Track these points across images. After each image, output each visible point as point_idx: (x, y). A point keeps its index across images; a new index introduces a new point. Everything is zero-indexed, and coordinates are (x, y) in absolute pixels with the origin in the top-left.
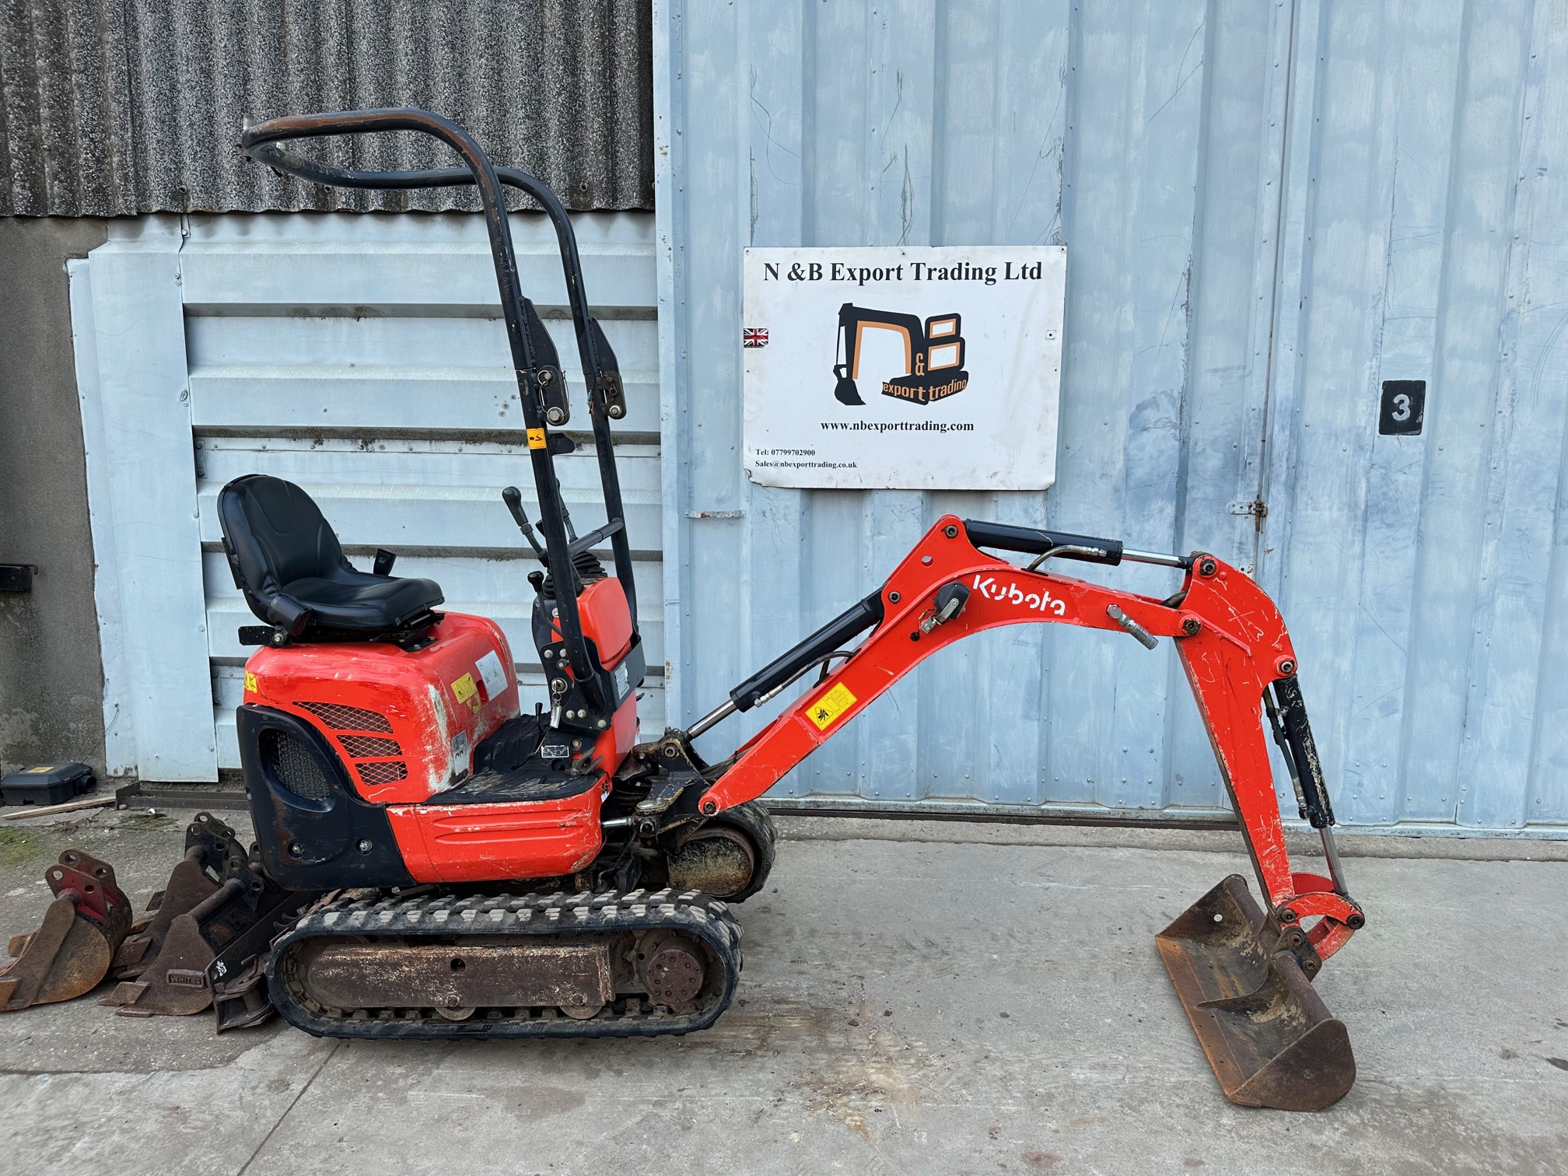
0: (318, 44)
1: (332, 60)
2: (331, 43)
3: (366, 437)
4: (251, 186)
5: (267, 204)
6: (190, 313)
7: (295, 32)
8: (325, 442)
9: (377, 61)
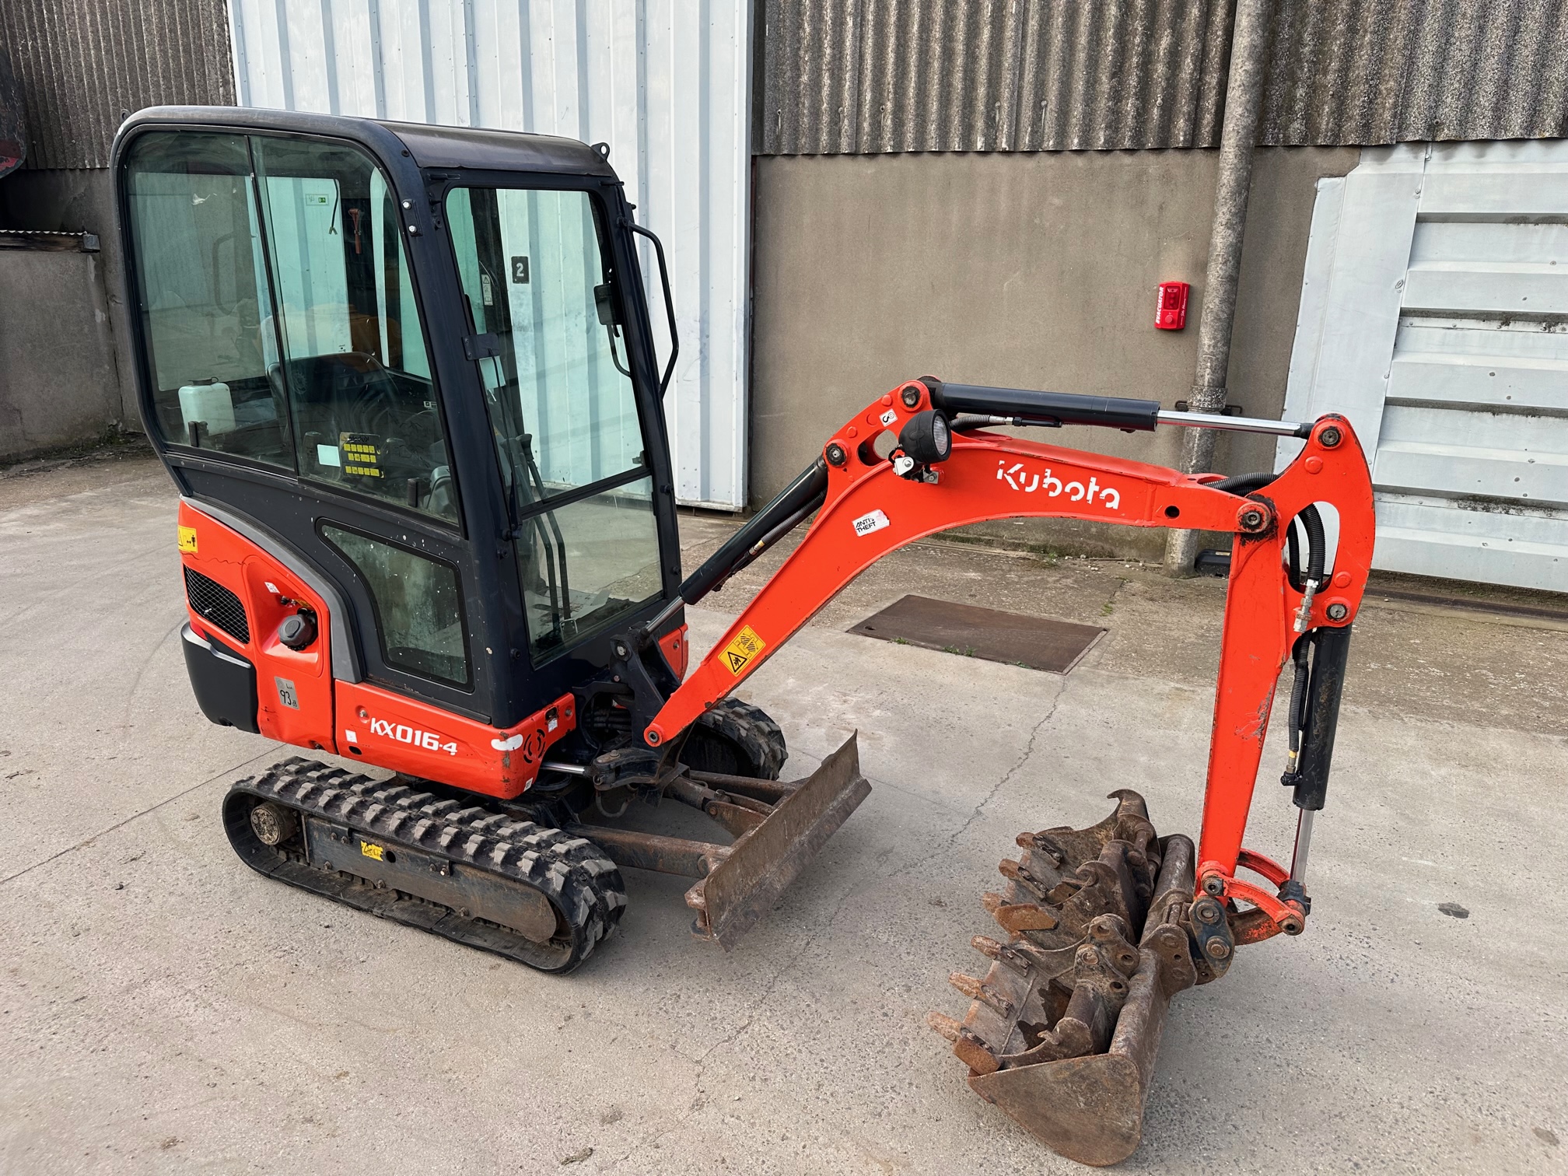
6: (1421, 219)
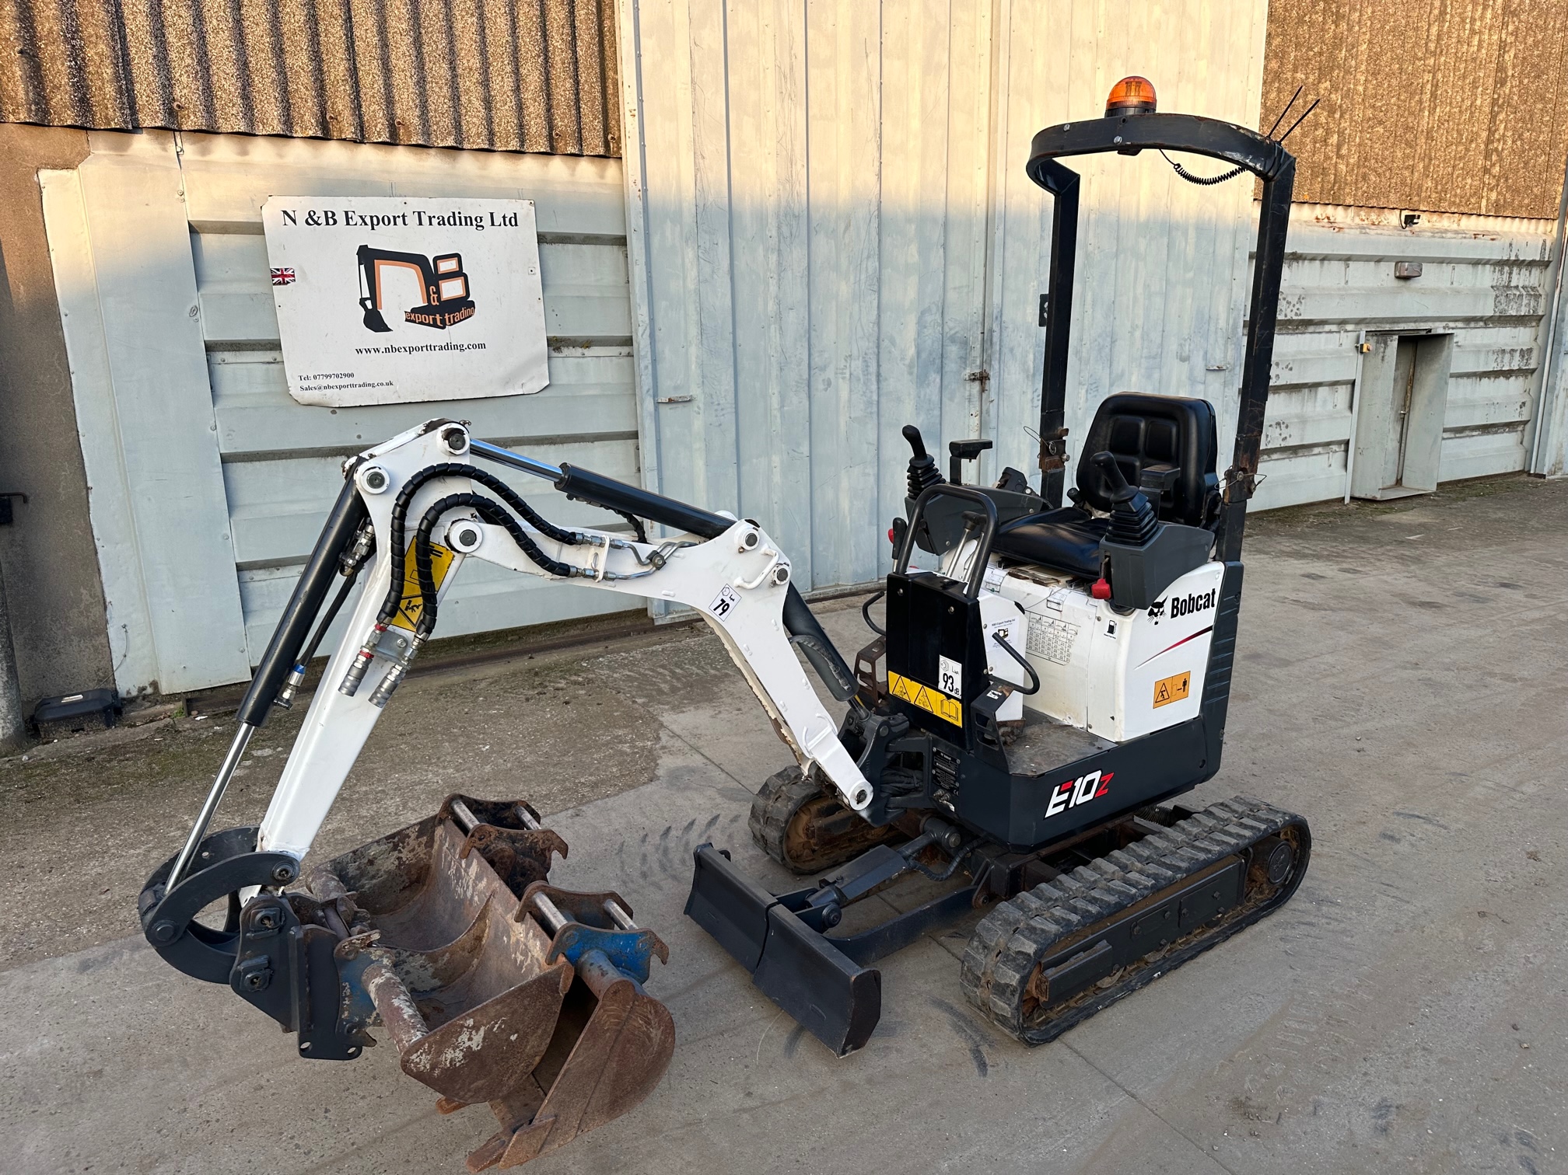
6: (195, 230)
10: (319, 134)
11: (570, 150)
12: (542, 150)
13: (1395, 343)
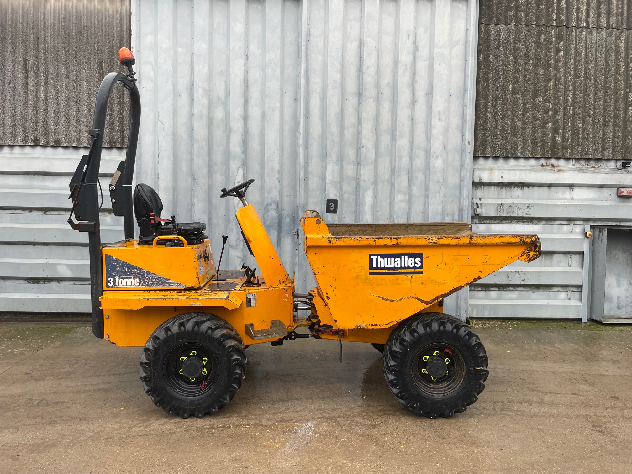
0: (37, 99)
1: (41, 104)
2: (41, 99)
3: (46, 210)
4: (15, 138)
5: (20, 143)
7: (31, 96)
8: (33, 211)
9: (54, 105)
10: (32, 144)
11: (117, 146)
12: (107, 146)
13: (605, 233)
